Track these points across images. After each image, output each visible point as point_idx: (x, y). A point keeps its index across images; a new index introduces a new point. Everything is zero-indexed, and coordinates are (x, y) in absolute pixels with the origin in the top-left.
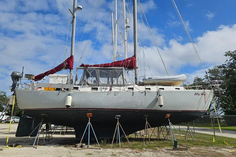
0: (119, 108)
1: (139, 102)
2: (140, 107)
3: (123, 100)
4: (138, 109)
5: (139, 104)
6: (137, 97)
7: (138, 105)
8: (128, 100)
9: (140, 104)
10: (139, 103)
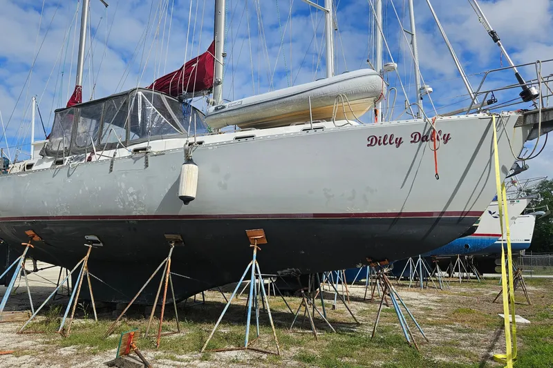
0: (81, 214)
1: (131, 190)
2: (135, 207)
3: (87, 188)
4: (134, 214)
5: (131, 199)
6: (123, 176)
7: (130, 203)
8: (100, 188)
9: (135, 197)
10: (132, 194)
